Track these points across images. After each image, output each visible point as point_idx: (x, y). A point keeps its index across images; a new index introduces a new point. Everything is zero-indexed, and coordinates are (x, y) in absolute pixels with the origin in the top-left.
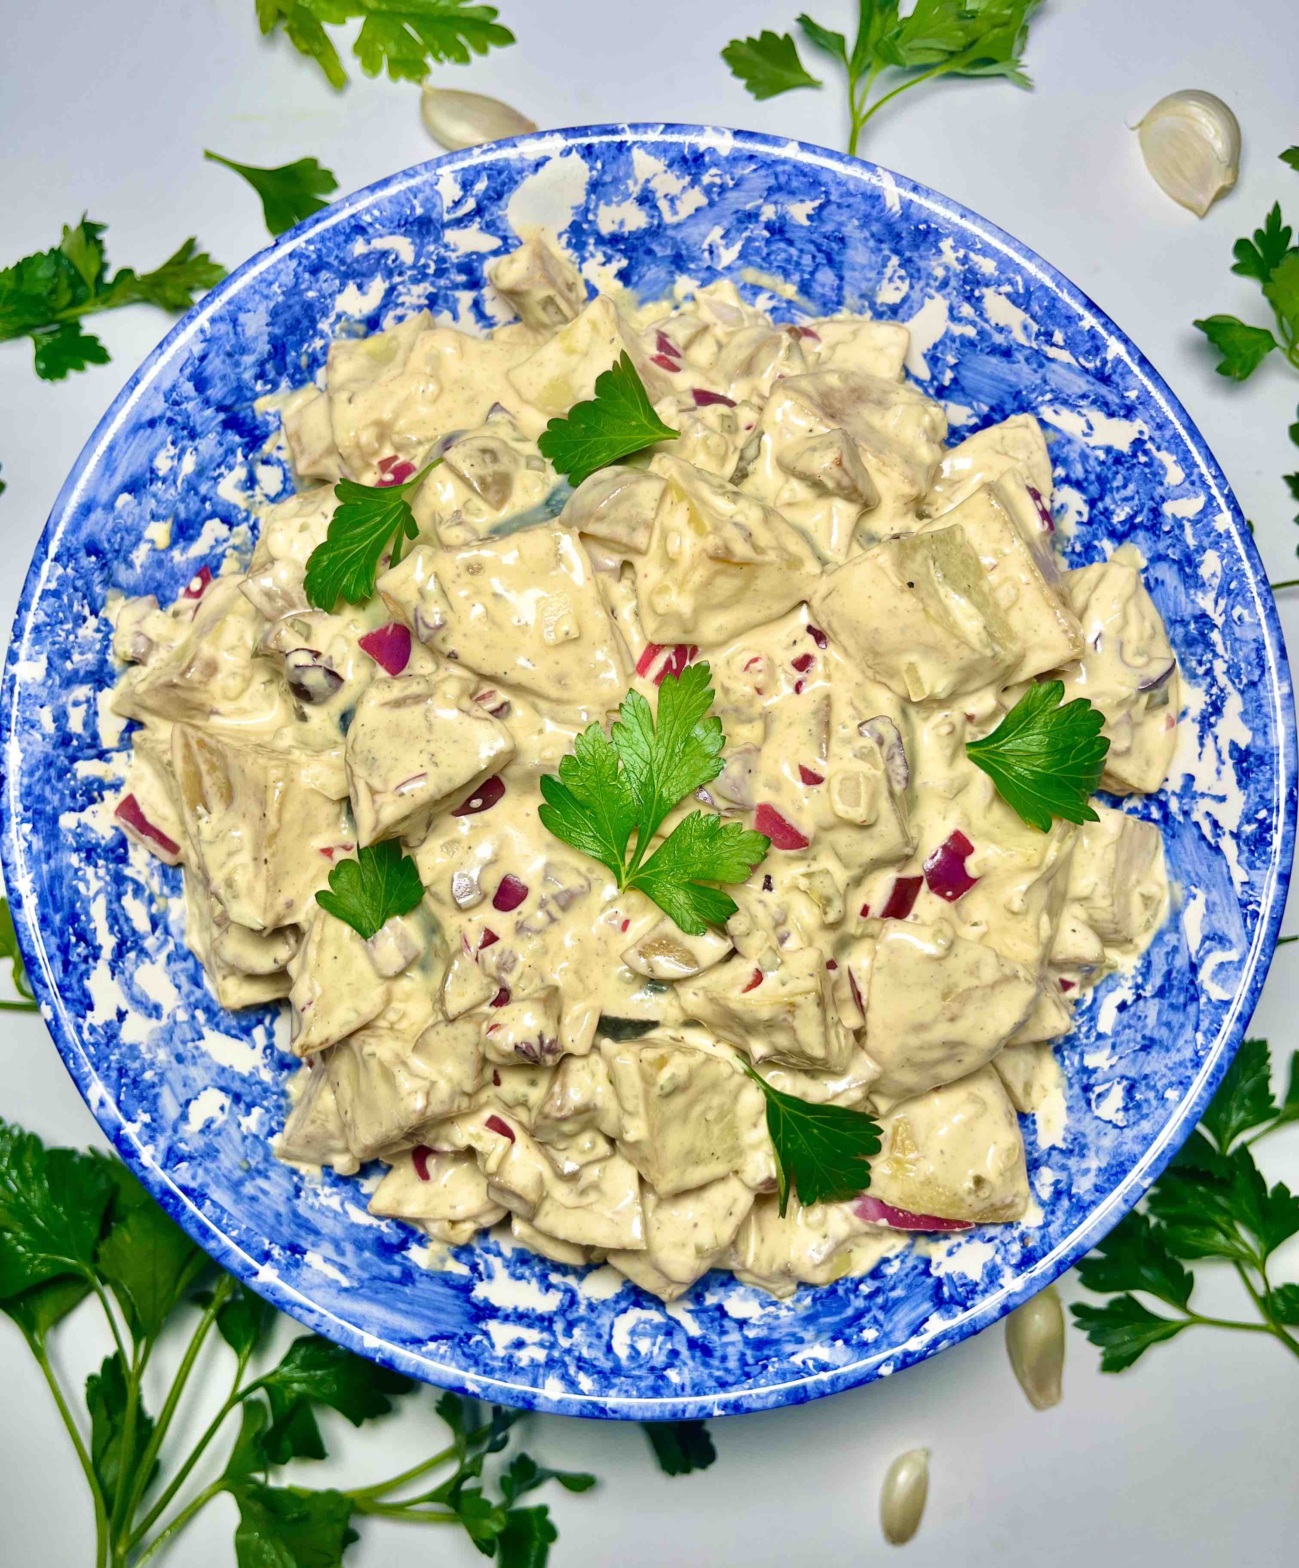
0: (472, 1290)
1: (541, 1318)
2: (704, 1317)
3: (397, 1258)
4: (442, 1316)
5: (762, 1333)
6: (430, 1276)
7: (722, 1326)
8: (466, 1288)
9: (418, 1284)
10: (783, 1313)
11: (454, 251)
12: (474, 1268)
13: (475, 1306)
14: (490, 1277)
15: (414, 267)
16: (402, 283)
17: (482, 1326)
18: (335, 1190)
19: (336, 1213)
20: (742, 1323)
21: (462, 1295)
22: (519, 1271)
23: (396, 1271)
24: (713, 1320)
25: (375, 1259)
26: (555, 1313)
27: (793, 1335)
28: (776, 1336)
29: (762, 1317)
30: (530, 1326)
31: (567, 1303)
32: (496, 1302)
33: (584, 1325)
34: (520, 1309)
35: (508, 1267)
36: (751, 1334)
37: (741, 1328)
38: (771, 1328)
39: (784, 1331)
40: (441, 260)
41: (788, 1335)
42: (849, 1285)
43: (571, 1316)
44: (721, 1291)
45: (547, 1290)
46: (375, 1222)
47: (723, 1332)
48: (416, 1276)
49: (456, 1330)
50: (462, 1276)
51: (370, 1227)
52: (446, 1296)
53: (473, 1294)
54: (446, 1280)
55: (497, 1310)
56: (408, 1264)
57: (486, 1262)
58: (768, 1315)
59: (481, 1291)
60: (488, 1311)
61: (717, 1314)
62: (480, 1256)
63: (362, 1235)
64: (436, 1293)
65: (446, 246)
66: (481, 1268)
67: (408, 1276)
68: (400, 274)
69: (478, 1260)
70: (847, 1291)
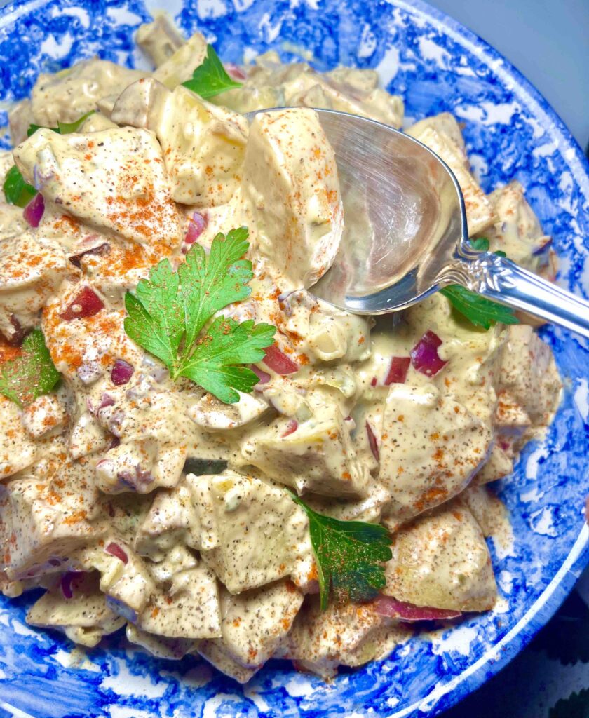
0: (100, 683)
1: (151, 703)
2: (272, 697)
3: (46, 659)
4: (75, 701)
5: (314, 706)
6: (69, 672)
7: (284, 703)
8: (97, 681)
9: (59, 679)
10: (328, 691)
11: (114, 22)
12: (104, 667)
13: (102, 694)
14: (115, 673)
15: (89, 30)
16: (83, 40)
17: (105, 708)
18: (6, 610)
19: (4, 626)
20: (299, 700)
21: (92, 686)
22: (137, 669)
23: (44, 668)
24: (277, 699)
25: (29, 659)
26: (161, 699)
27: (336, 706)
28: (323, 708)
29: (313, 694)
30: (141, 709)
31: (171, 691)
32: (118, 691)
33: (182, 707)
34: (135, 697)
35: (129, 666)
36: (305, 707)
37: (298, 704)
38: (320, 703)
39: (330, 704)
40: (106, 28)
41: (332, 707)
42: (375, 667)
43: (172, 701)
44: (284, 678)
45: (157, 682)
46: (33, 634)
47: (285, 708)
48: (59, 672)
49: (83, 712)
50: (94, 673)
51: (29, 637)
52: (80, 687)
53: (101, 686)
54: (82, 675)
55: (119, 697)
56: (54, 663)
57: (114, 662)
58: (317, 693)
59: (108, 684)
60: (112, 698)
61: (281, 695)
62: (110, 658)
63: (22, 642)
64: (73, 685)
65: (109, 19)
66: (110, 667)
67: (52, 673)
68: (82, 34)
69: (108, 662)
70: (374, 672)
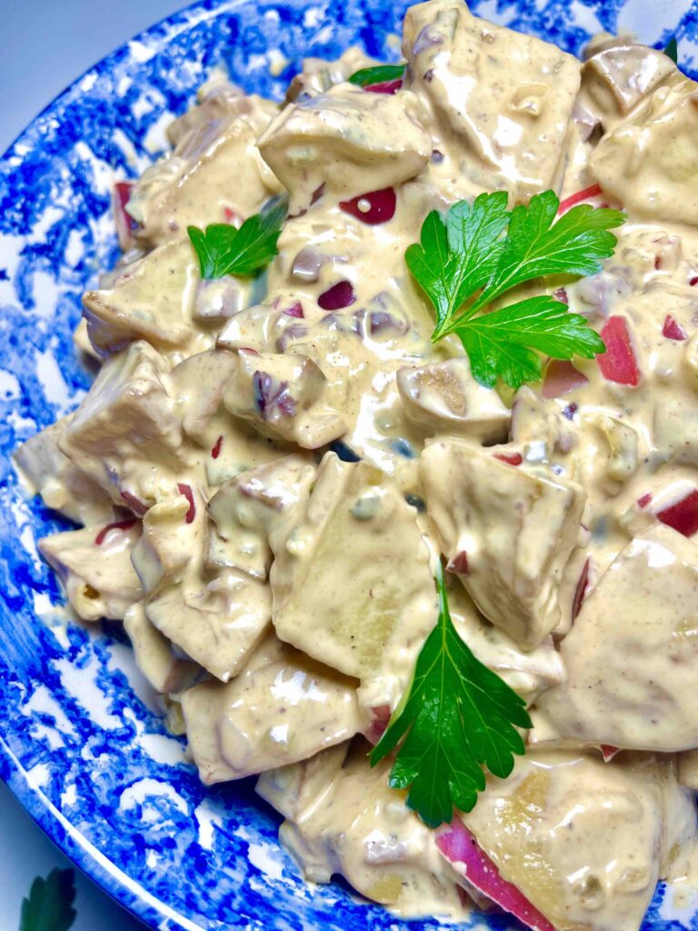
0: (57, 658)
1: (87, 723)
2: (224, 840)
3: (25, 588)
4: (12, 648)
5: (268, 894)
6: (34, 620)
7: (233, 859)
8: (56, 653)
9: (19, 615)
10: (300, 893)
12: (74, 650)
13: (45, 667)
14: (79, 665)
17: (35, 684)
18: (30, 513)
19: (14, 522)
20: (254, 871)
21: (43, 653)
22: (106, 684)
23: (13, 592)
24: (230, 848)
25: (7, 571)
26: (102, 731)
27: (295, 917)
28: (277, 905)
29: (277, 881)
30: (72, 719)
31: (120, 734)
32: (64, 681)
33: (116, 759)
34: (77, 703)
35: (101, 674)
36: (255, 886)
37: (249, 875)
38: (278, 896)
39: (288, 907)
41: (289, 913)
42: (382, 917)
43: (112, 744)
44: (257, 835)
45: (114, 713)
46: (35, 556)
47: (231, 864)
48: (24, 610)
49: (9, 663)
50: (58, 644)
51: (29, 555)
52: (30, 641)
53: (53, 661)
54: (44, 635)
55: (60, 687)
56: (28, 598)
57: (88, 656)
58: (284, 885)
59: (62, 666)
60: (53, 682)
61: (238, 848)
62: (88, 649)
63: (17, 552)
64: (22, 640)
66: (80, 655)
67: (17, 604)
69: (83, 648)
70: (376, 921)
